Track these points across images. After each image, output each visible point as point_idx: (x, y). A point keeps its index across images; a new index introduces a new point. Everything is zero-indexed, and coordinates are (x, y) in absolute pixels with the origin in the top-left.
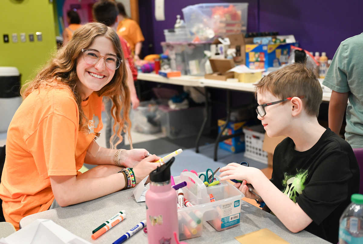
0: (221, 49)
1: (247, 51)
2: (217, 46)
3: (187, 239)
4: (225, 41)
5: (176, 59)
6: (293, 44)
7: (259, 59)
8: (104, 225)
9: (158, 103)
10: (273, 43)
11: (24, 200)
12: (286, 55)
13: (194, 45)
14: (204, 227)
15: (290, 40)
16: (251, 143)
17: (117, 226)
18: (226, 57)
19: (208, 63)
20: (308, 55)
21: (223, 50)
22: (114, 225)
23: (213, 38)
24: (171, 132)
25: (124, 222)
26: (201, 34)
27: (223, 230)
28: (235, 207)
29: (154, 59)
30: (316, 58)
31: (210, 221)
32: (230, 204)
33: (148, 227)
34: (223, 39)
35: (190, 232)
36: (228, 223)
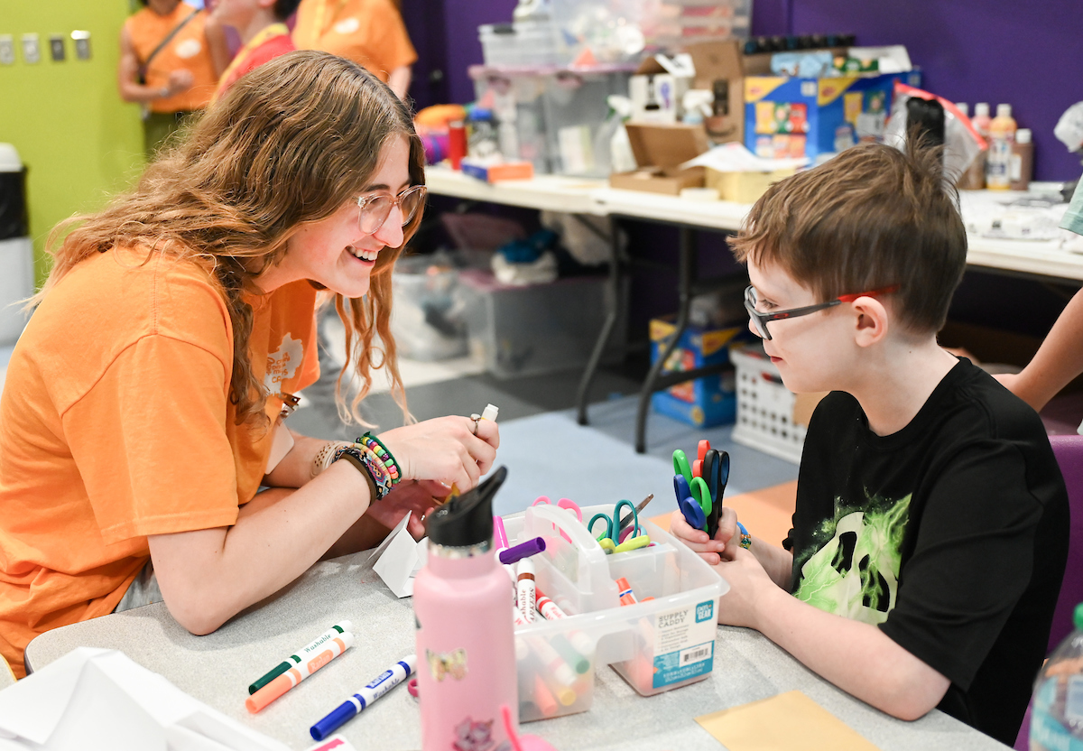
0: (665, 90)
1: (750, 98)
2: (651, 81)
3: (543, 720)
4: (679, 66)
5: (516, 123)
6: (902, 77)
7: (789, 126)
8: (285, 667)
9: (460, 264)
10: (835, 73)
11: (40, 582)
12: (878, 112)
13: (578, 77)
14: (598, 681)
15: (895, 60)
16: (754, 395)
17: (325, 672)
18: (679, 118)
19: (621, 139)
20: (950, 116)
21: (672, 95)
22: (314, 668)
23: (640, 53)
24: (500, 358)
25: (347, 659)
26: (598, 40)
27: (659, 694)
28: (698, 621)
29: (448, 121)
30: (976, 124)
31: (617, 664)
32: (683, 614)
33: (419, 678)
34: (671, 57)
35: (556, 698)
36: (675, 673)
